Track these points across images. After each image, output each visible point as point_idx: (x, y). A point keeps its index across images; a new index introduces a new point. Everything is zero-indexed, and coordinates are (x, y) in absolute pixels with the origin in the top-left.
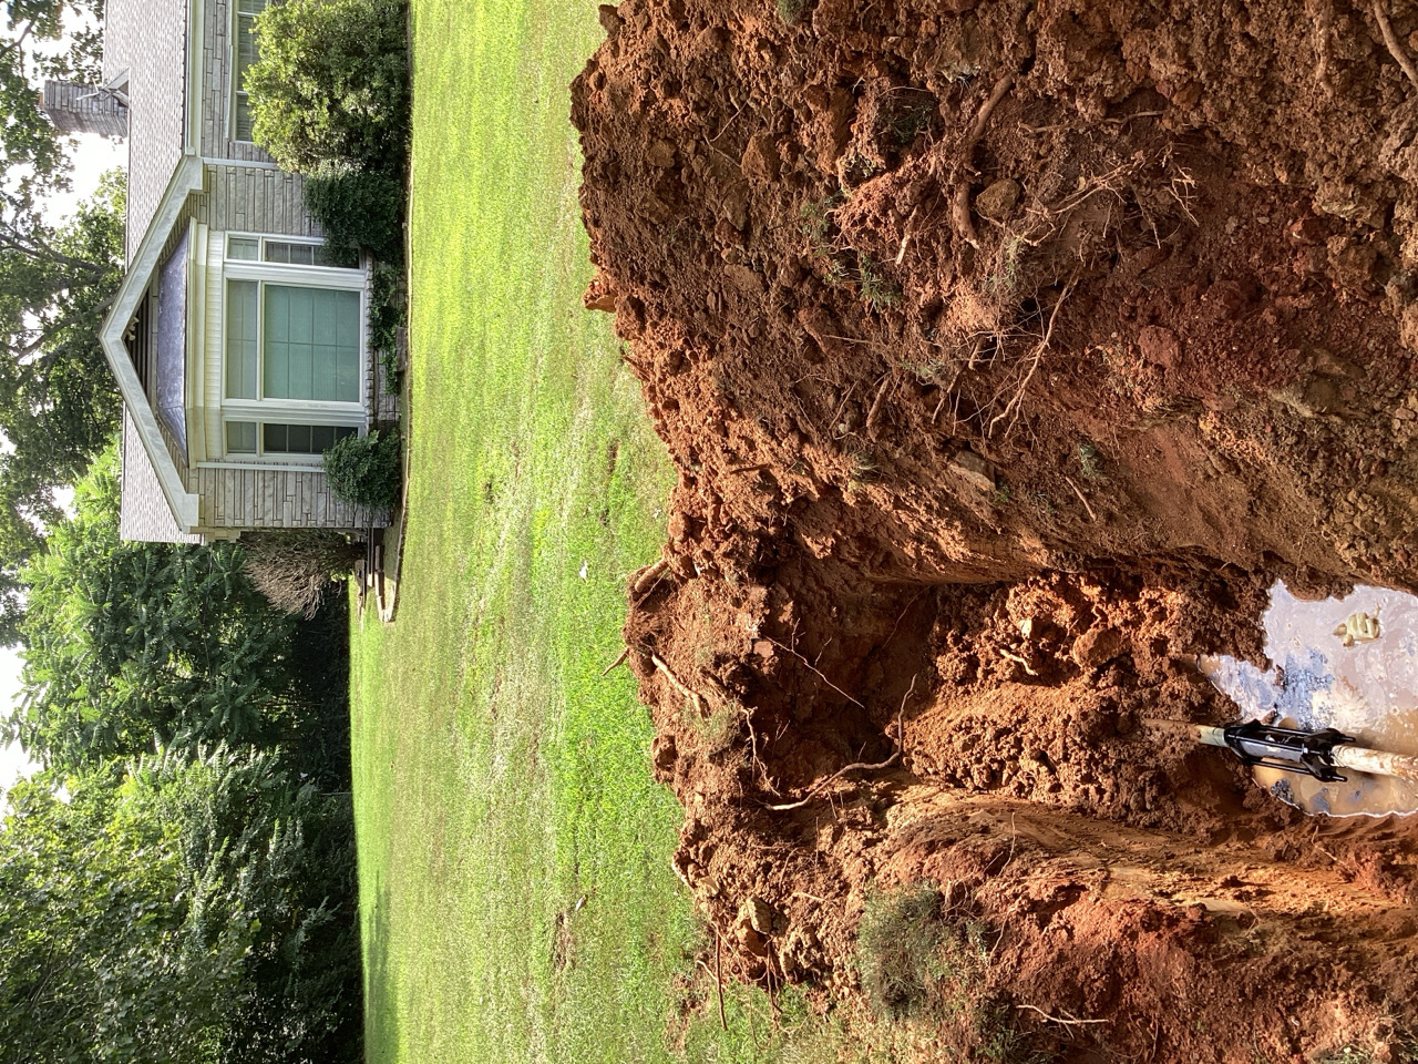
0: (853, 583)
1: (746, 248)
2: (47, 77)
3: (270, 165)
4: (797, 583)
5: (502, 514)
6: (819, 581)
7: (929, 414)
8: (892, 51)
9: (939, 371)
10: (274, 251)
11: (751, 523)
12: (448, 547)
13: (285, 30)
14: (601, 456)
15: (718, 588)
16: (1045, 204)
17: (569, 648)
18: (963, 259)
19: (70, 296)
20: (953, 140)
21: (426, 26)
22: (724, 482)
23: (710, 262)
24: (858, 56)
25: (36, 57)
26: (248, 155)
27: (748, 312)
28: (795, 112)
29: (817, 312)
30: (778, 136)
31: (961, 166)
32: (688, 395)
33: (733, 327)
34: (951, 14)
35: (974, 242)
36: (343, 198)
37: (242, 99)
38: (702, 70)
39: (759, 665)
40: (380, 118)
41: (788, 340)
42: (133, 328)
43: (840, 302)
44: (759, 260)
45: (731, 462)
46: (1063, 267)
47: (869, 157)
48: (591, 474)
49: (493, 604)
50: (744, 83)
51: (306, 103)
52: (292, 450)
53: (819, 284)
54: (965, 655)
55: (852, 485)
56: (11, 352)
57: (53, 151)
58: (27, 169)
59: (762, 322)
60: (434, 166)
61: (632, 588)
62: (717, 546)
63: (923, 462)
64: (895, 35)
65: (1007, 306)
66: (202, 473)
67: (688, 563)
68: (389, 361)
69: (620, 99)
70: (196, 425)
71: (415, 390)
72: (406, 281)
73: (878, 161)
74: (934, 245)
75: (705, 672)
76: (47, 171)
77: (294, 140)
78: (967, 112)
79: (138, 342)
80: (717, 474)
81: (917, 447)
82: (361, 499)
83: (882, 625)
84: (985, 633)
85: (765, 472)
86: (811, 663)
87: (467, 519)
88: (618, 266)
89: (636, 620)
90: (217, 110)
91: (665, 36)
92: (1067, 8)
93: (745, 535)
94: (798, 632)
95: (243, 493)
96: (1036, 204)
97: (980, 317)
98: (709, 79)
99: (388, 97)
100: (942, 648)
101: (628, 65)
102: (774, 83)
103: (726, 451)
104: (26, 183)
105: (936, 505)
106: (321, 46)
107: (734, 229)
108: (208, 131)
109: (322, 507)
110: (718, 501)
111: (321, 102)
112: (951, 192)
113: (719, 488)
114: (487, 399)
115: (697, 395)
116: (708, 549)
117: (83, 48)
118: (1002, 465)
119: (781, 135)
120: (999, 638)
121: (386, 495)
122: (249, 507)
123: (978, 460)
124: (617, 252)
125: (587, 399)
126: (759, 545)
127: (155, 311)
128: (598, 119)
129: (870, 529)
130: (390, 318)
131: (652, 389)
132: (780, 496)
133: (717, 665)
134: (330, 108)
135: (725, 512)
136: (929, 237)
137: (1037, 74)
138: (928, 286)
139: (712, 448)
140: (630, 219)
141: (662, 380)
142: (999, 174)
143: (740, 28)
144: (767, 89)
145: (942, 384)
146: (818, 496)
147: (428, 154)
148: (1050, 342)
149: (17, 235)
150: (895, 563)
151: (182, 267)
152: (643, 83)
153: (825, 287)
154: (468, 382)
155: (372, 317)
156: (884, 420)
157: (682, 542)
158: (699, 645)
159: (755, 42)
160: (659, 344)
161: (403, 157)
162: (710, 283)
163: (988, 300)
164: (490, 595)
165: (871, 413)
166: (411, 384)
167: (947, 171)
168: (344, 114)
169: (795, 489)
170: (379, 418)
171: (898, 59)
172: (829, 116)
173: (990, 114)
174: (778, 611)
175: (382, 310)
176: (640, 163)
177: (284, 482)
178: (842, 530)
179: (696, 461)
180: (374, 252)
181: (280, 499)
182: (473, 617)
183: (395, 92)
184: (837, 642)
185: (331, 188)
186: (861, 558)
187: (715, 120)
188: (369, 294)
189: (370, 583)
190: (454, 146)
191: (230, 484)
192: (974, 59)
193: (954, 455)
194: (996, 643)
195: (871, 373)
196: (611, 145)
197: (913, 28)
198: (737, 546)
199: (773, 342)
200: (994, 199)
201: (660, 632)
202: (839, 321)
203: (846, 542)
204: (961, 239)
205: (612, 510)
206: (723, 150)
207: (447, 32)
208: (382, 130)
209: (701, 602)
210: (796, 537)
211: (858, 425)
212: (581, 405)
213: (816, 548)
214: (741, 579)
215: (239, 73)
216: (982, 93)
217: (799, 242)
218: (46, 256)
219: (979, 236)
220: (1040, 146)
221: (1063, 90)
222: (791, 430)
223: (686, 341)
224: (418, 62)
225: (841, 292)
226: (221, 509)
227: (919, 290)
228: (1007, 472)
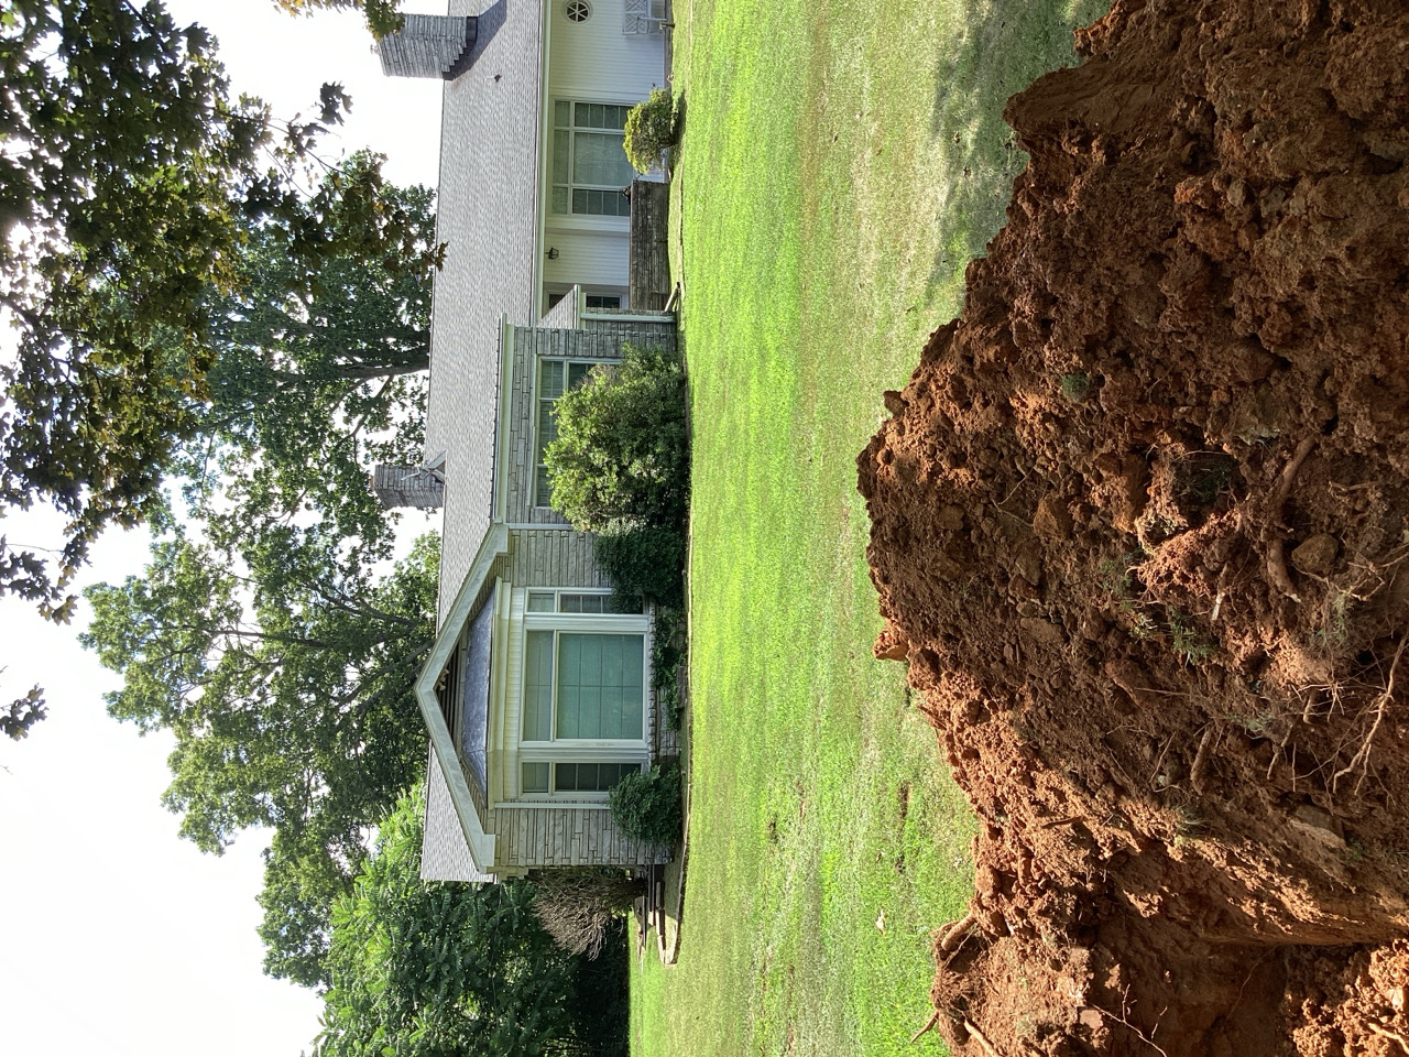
0: (1186, 944)
1: (1043, 602)
2: (377, 462)
3: (565, 526)
4: (1122, 944)
5: (788, 854)
6: (1146, 941)
7: (1261, 767)
8: (1183, 419)
9: (1269, 725)
10: (569, 603)
11: (1067, 878)
12: (732, 888)
13: (580, 410)
14: (892, 799)
15: (1034, 949)
16: (1370, 558)
17: (868, 1006)
18: (1285, 613)
19: (385, 648)
20: (1260, 500)
21: (703, 397)
22: (1034, 835)
23: (1005, 615)
24: (1148, 427)
25: (368, 445)
26: (546, 519)
27: (1048, 663)
28: (1085, 475)
29: (1125, 665)
30: (1068, 498)
31: (1271, 524)
32: (989, 745)
33: (1033, 677)
34: (1242, 384)
35: (1294, 596)
36: (629, 551)
37: (542, 472)
38: (986, 441)
39: (1087, 1037)
40: (662, 479)
41: (1095, 691)
42: (444, 679)
43: (1150, 654)
44: (1057, 612)
45: (1040, 814)
46: (1397, 619)
47: (1170, 517)
48: (882, 817)
49: (782, 951)
50: (1030, 451)
51: (598, 472)
52: (582, 788)
53: (1125, 635)
54: (1326, 1028)
55: (1179, 840)
56: (332, 702)
57: (378, 523)
58: (356, 541)
59: (1065, 671)
60: (713, 518)
61: (939, 945)
62: (1031, 904)
63: (1258, 815)
64: (1185, 405)
65: (1339, 659)
66: (499, 813)
67: (999, 919)
68: (670, 698)
69: (908, 470)
70: (495, 767)
71: (696, 726)
72: (686, 623)
73: (1179, 520)
74: (1250, 598)
75: (1027, 1044)
76: (373, 541)
77: (586, 503)
78: (1271, 472)
79: (447, 692)
80: (1025, 826)
81: (1248, 800)
82: (644, 836)
83: (1224, 992)
84: (1348, 1003)
85: (1078, 824)
86: (1147, 1036)
87: (752, 858)
88: (910, 621)
89: (945, 981)
90: (521, 482)
91: (949, 414)
92: (1367, 372)
93: (1060, 891)
94: (1128, 1000)
95: (534, 832)
96: (1358, 557)
97: (1311, 670)
98: (994, 449)
99: (670, 460)
100: (1299, 1021)
101: (914, 442)
102: (1060, 450)
103: (1034, 802)
104: (355, 552)
105: (1277, 862)
106: (611, 422)
107: (1029, 584)
108: (513, 500)
109: (607, 844)
110: (1029, 855)
111: (610, 469)
112: (1263, 547)
113: (1028, 840)
114: (768, 735)
115: (999, 745)
116: (1021, 907)
117: (407, 435)
118: (1350, 820)
119: (1072, 498)
120: (1365, 1010)
121: (668, 831)
122: (540, 846)
123: (1322, 815)
124: (908, 608)
125: (874, 740)
126: (1077, 902)
127: (463, 662)
128: (887, 490)
129: (1200, 885)
130: (671, 657)
131: (950, 738)
132: (1097, 850)
133: (1041, 1037)
134: (618, 474)
135: (1036, 866)
136: (1244, 591)
137: (1342, 434)
138: (1247, 640)
139: (1019, 799)
140: (921, 578)
141: (961, 730)
142: (1313, 529)
143: (1023, 404)
144: (1053, 455)
145: (1274, 738)
146: (1139, 850)
147: (706, 508)
148: (1393, 693)
149: (344, 597)
150: (1233, 922)
151: (489, 621)
152: (929, 456)
153: (1131, 639)
154: (748, 719)
155: (654, 657)
156: (1208, 772)
157: (992, 898)
158: (1017, 1013)
159: (1039, 416)
160: (956, 694)
161: (683, 512)
162: (1006, 634)
163: (1315, 653)
164: (778, 941)
165: (1195, 765)
166: (692, 721)
167: (1256, 529)
168: (631, 478)
169: (1114, 843)
170: (661, 754)
171: (1191, 426)
172: (1123, 480)
173: (1296, 473)
174: (1102, 976)
175: (664, 651)
176: (929, 527)
177: (573, 820)
178: (1169, 886)
179: (1001, 812)
180: (657, 598)
181: (569, 837)
182: (760, 965)
183: (675, 455)
184: (1175, 1012)
185: (619, 543)
186: (1192, 917)
187: (1002, 485)
188: (652, 637)
189: (650, 921)
190: (732, 501)
191: (524, 823)
192: (1272, 423)
193: (1294, 809)
194: (1363, 1015)
195: (1190, 724)
196: (900, 512)
197: (1204, 398)
198: (1052, 902)
199: (1078, 693)
200: (1310, 554)
201: (972, 996)
202: (1149, 672)
203: (1175, 899)
204: (1280, 593)
205: (907, 856)
206: (1012, 512)
207: (723, 403)
208: (664, 489)
209: (1016, 963)
210: (1117, 893)
211: (1181, 776)
212: (867, 745)
213: (1140, 906)
214: (1060, 939)
215: (541, 448)
216: (1285, 454)
217: (1099, 596)
218: (368, 613)
219: (1301, 592)
220: (1355, 501)
221: (1373, 448)
222: (1106, 782)
223: (983, 691)
224: (696, 429)
225: (1150, 644)
226: (515, 848)
227: (1237, 642)
228: (1356, 827)
